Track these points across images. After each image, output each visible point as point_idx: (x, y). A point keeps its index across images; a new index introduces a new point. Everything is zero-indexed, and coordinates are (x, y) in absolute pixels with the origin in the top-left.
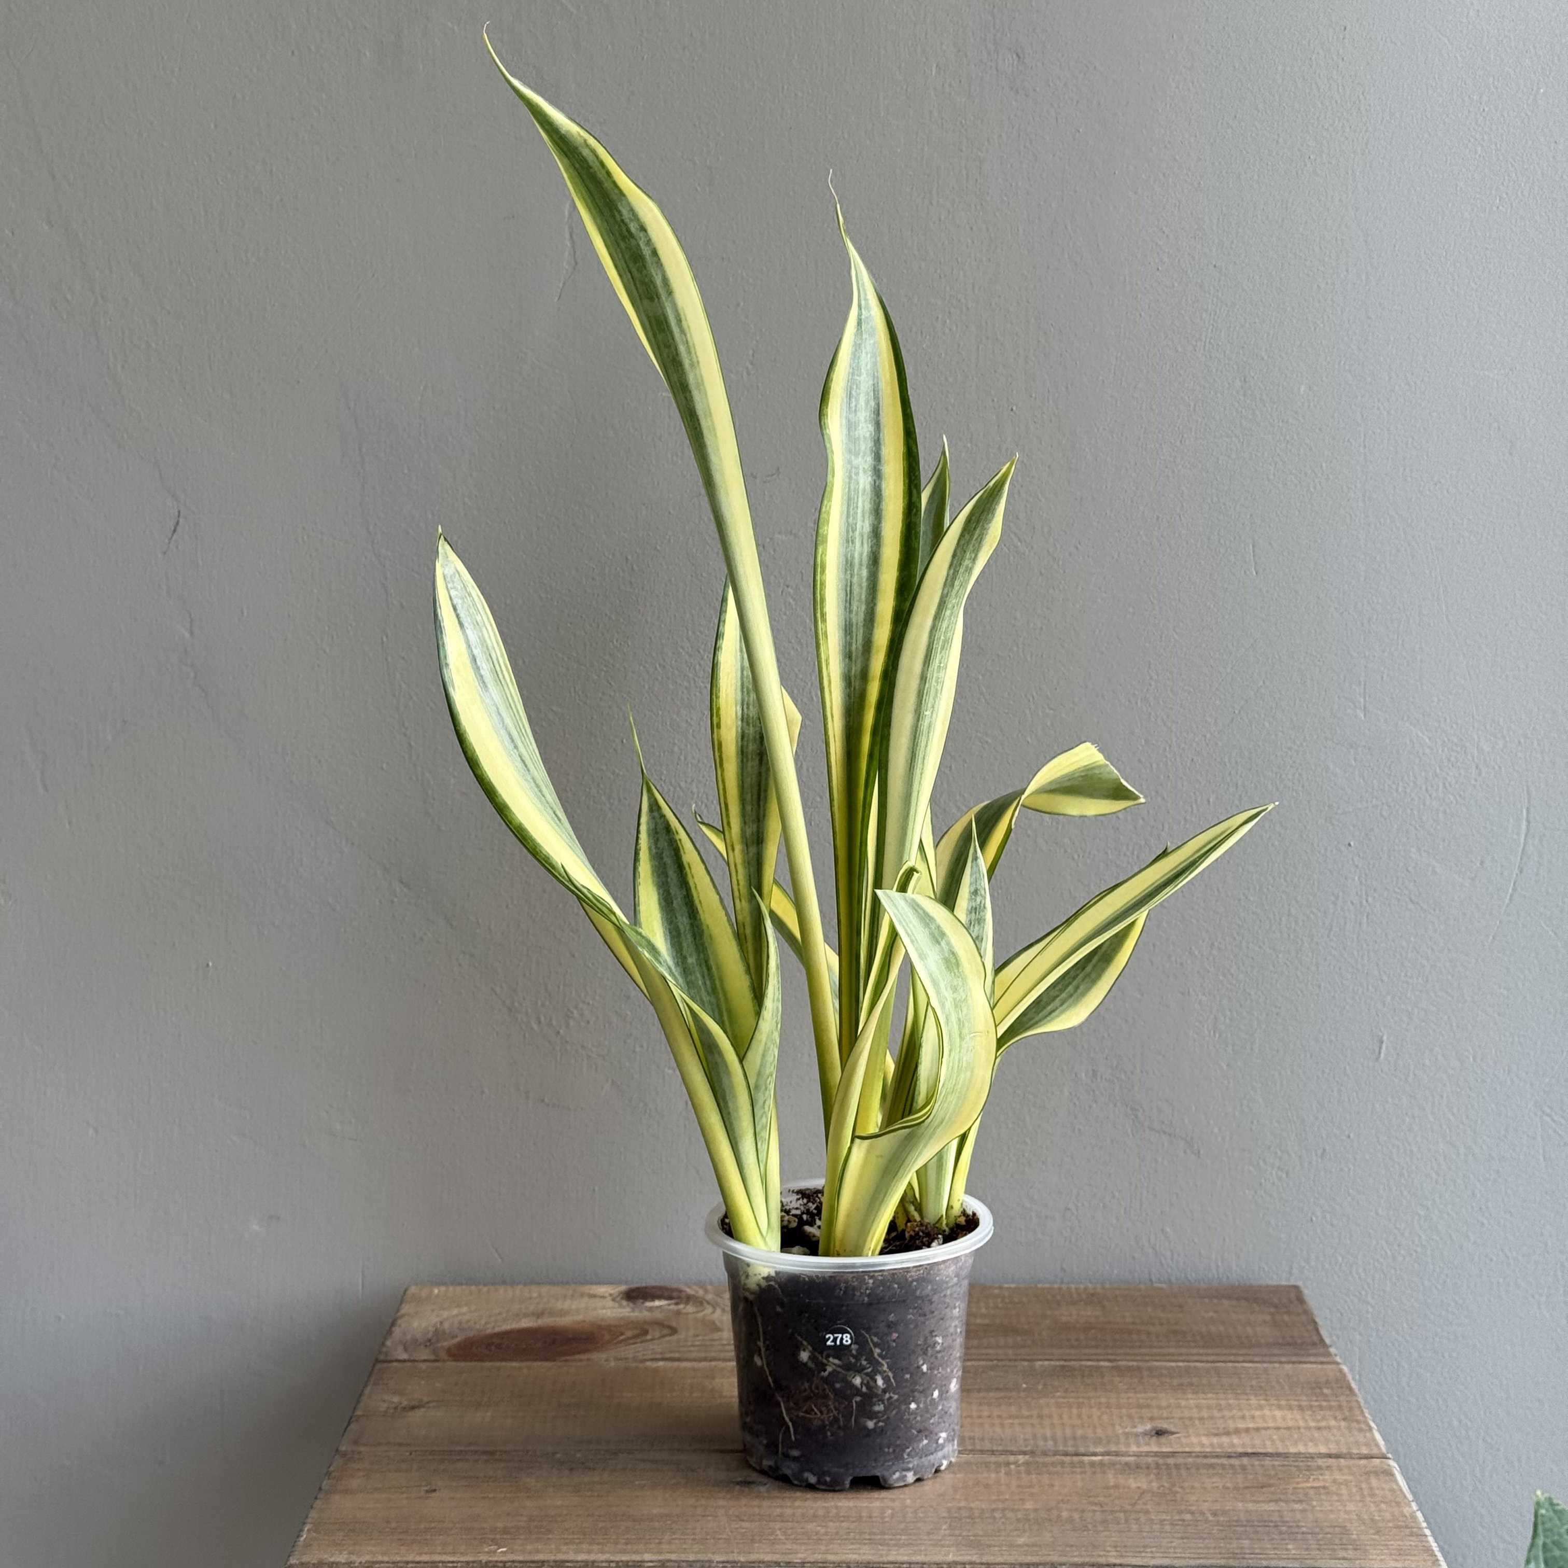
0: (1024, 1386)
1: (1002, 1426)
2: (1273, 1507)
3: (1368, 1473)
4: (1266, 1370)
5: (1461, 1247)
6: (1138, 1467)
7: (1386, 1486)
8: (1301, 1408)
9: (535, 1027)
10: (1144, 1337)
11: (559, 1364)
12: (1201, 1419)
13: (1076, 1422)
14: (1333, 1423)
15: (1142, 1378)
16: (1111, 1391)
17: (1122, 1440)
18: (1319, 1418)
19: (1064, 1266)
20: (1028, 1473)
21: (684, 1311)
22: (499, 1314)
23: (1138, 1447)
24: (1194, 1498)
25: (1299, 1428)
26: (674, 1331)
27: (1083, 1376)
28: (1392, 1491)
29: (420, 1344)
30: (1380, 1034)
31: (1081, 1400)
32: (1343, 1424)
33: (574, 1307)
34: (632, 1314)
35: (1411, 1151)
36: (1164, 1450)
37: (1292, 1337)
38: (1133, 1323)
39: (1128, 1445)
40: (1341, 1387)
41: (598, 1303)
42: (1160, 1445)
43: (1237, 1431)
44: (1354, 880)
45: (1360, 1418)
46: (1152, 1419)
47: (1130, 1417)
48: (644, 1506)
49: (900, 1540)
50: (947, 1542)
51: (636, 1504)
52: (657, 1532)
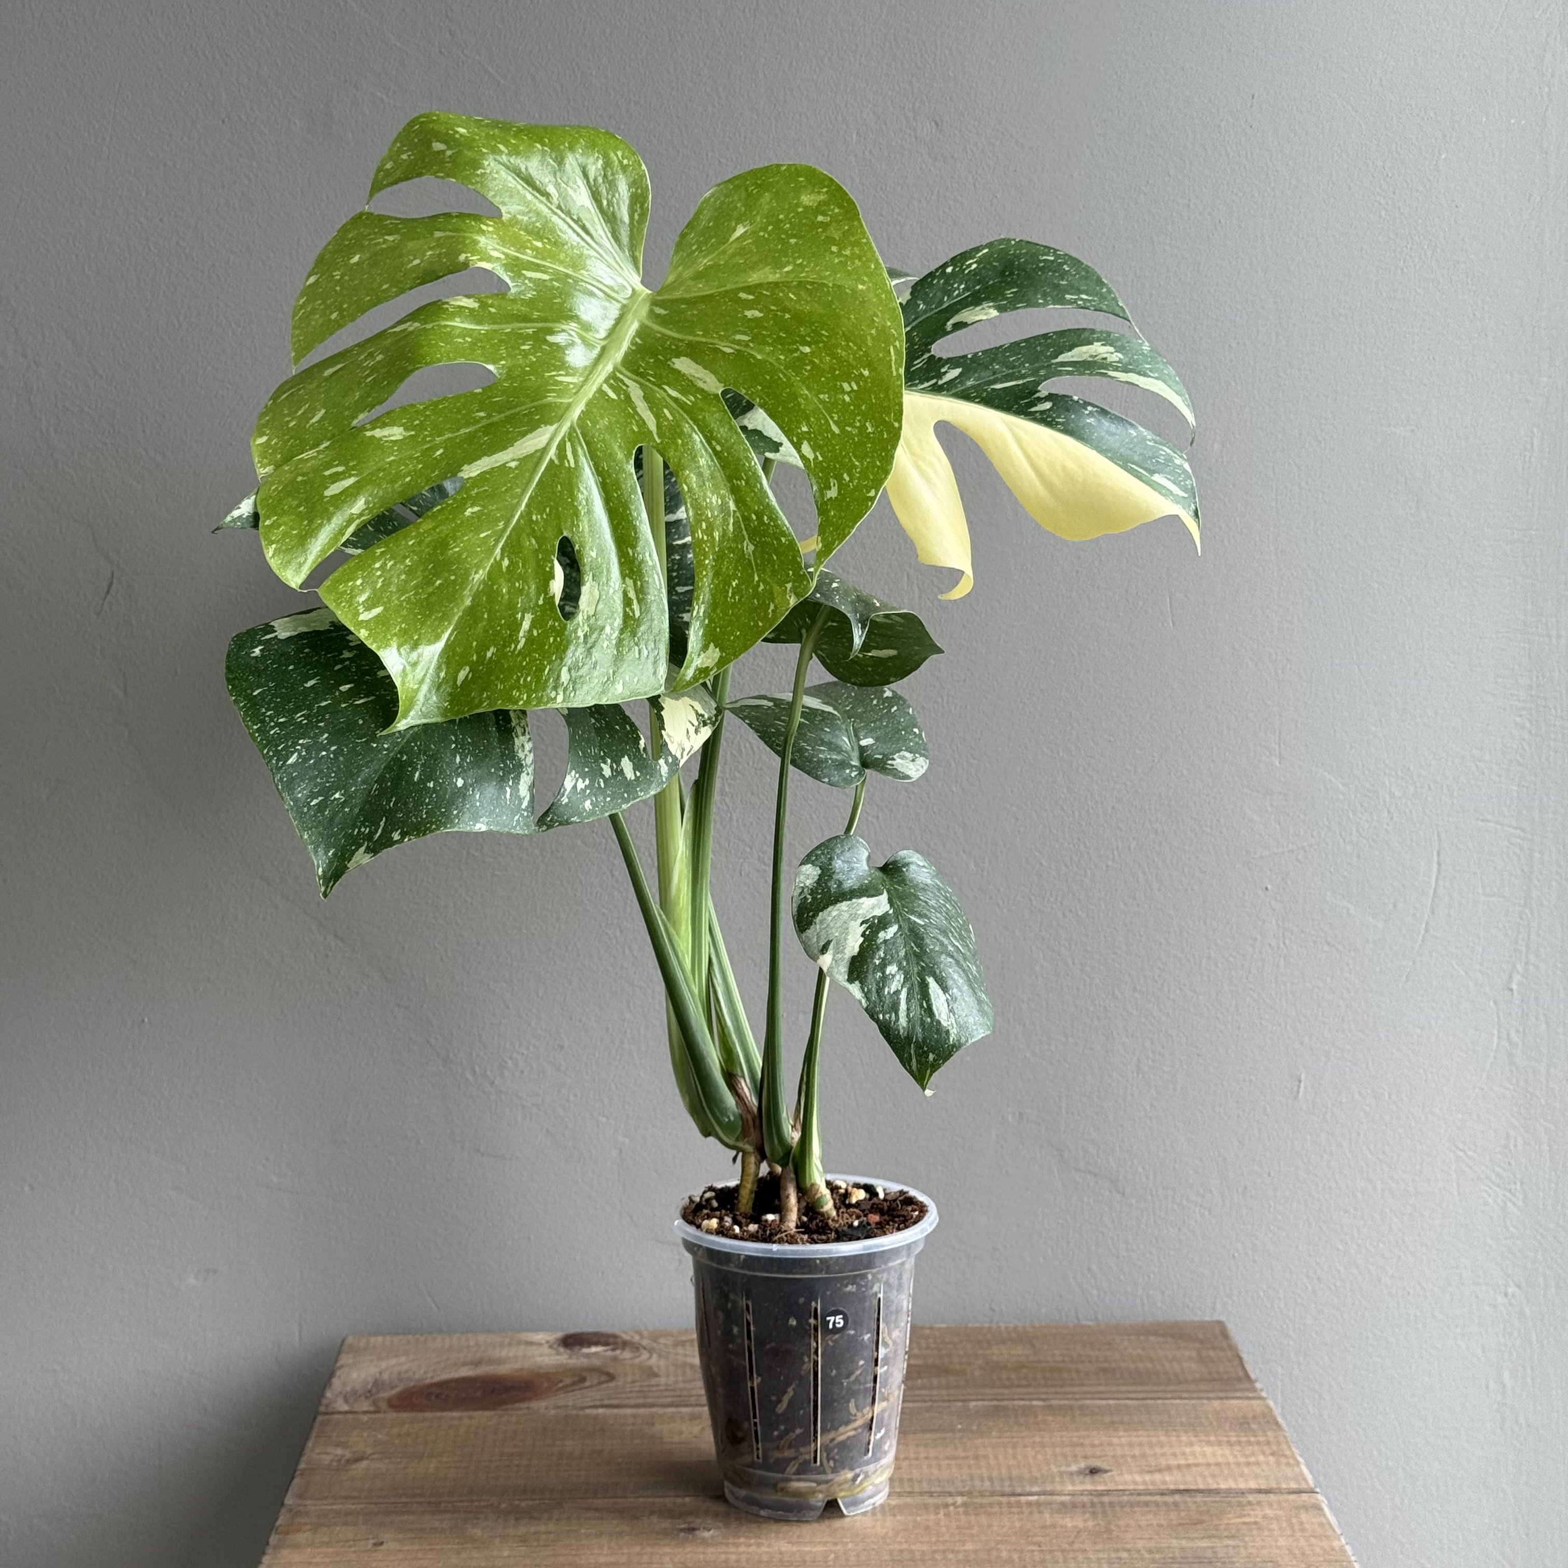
0: (959, 1427)
1: (940, 1467)
2: (1205, 1543)
3: (1298, 1508)
4: (1194, 1406)
5: (1380, 1281)
6: (1074, 1506)
7: (1315, 1520)
8: (1229, 1443)
9: (470, 1077)
10: (1074, 1375)
11: (499, 1412)
12: (1134, 1456)
13: (1012, 1462)
14: (1261, 1458)
15: (1074, 1416)
16: (1043, 1431)
17: (1057, 1479)
18: (1248, 1452)
19: (993, 1306)
20: (966, 1513)
21: (621, 1357)
22: (439, 1363)
23: (1074, 1485)
24: (1129, 1536)
25: (1228, 1464)
26: (611, 1377)
27: (1016, 1417)
28: (1321, 1525)
29: (360, 1396)
30: (1299, 1073)
31: (1015, 1440)
32: (1271, 1459)
33: (511, 1354)
34: (570, 1361)
35: (1330, 1188)
36: (1100, 1488)
37: (1218, 1373)
38: (1063, 1361)
39: (1063, 1483)
40: (1268, 1422)
41: (534, 1350)
42: (1094, 1483)
43: (1169, 1468)
44: (1271, 923)
45: (1288, 1453)
46: (1086, 1457)
47: (1065, 1456)
48: (590, 1554)
51: (582, 1553)
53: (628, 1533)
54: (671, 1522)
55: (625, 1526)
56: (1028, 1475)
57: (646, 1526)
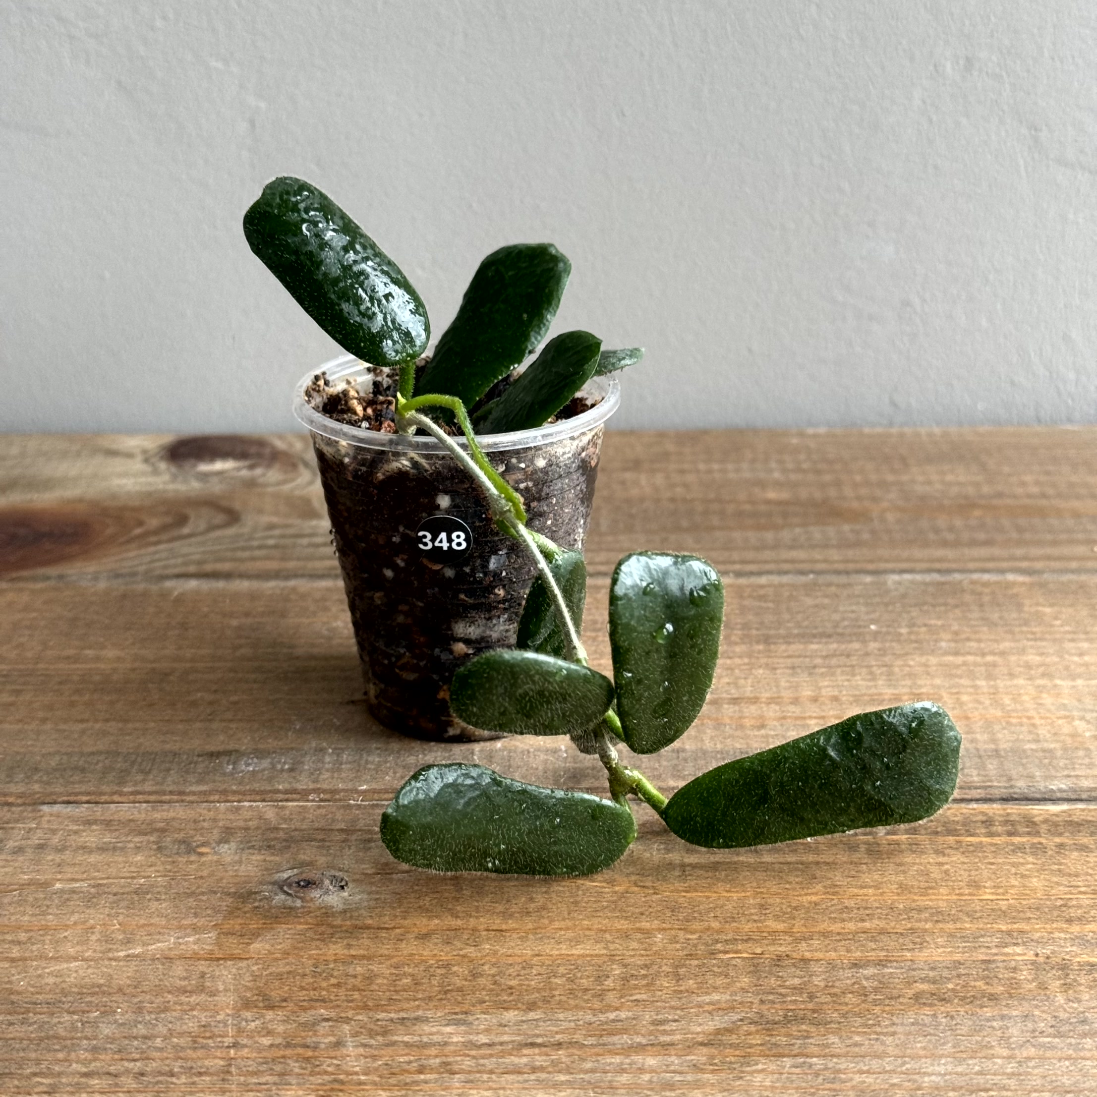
13: (995, 713)
20: (917, 849)
21: (261, 480)
26: (233, 517)
33: (73, 472)
34: (171, 487)
38: (1044, 496)
41: (117, 465)
48: (51, 958)
49: (641, 1070)
50: (759, 1078)
51: (36, 953)
52: (57, 1047)
53: (159, 893)
54: (265, 860)
55: (158, 871)
56: (1034, 746)
57: (205, 873)
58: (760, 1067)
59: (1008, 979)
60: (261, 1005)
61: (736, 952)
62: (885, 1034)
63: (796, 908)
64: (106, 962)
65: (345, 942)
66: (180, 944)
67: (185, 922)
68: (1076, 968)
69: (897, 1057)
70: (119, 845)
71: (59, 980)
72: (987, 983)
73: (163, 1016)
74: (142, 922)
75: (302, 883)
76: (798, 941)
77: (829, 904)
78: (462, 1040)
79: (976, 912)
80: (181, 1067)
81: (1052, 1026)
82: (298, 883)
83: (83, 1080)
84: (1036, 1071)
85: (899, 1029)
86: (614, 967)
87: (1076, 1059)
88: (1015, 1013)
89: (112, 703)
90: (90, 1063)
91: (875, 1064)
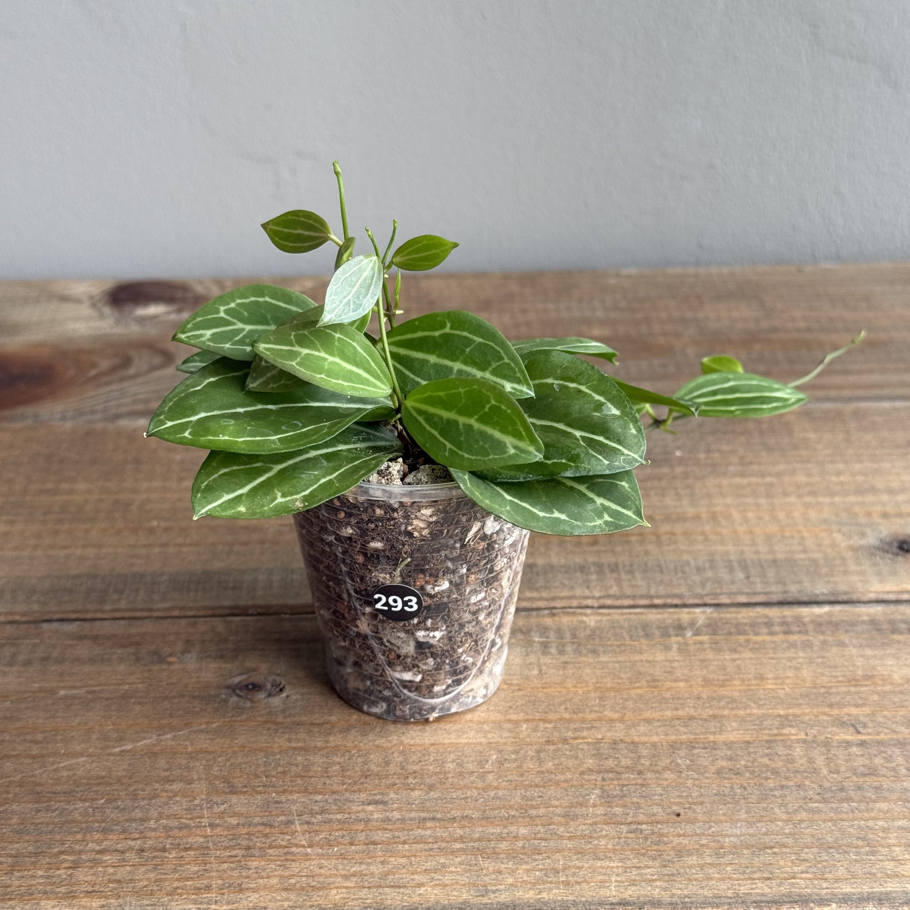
0: (678, 454)
13: (773, 528)
15: (848, 432)
16: (808, 461)
17: (852, 567)
20: (716, 647)
23: (881, 581)
26: (169, 358)
27: (762, 433)
31: (768, 479)
33: (35, 318)
41: (70, 310)
46: (885, 515)
48: (64, 755)
49: (516, 838)
50: (603, 842)
51: (51, 751)
52: (75, 829)
53: (141, 697)
54: (220, 668)
55: (138, 678)
56: (802, 556)
57: (174, 680)
58: (604, 833)
59: (786, 755)
60: (227, 790)
61: (583, 738)
62: (695, 804)
63: (626, 700)
64: (106, 758)
65: (287, 736)
66: (161, 741)
67: (163, 722)
68: (835, 745)
69: (704, 822)
70: (106, 656)
71: (71, 773)
72: (770, 759)
73: (154, 801)
74: (131, 722)
75: (250, 687)
76: (628, 728)
77: (651, 696)
78: (381, 816)
79: (761, 700)
80: (172, 844)
81: (818, 794)
82: (247, 686)
83: (98, 856)
84: (807, 831)
85: (706, 800)
86: (492, 752)
87: (836, 820)
88: (791, 783)
89: (87, 531)
90: (102, 842)
91: (689, 829)
